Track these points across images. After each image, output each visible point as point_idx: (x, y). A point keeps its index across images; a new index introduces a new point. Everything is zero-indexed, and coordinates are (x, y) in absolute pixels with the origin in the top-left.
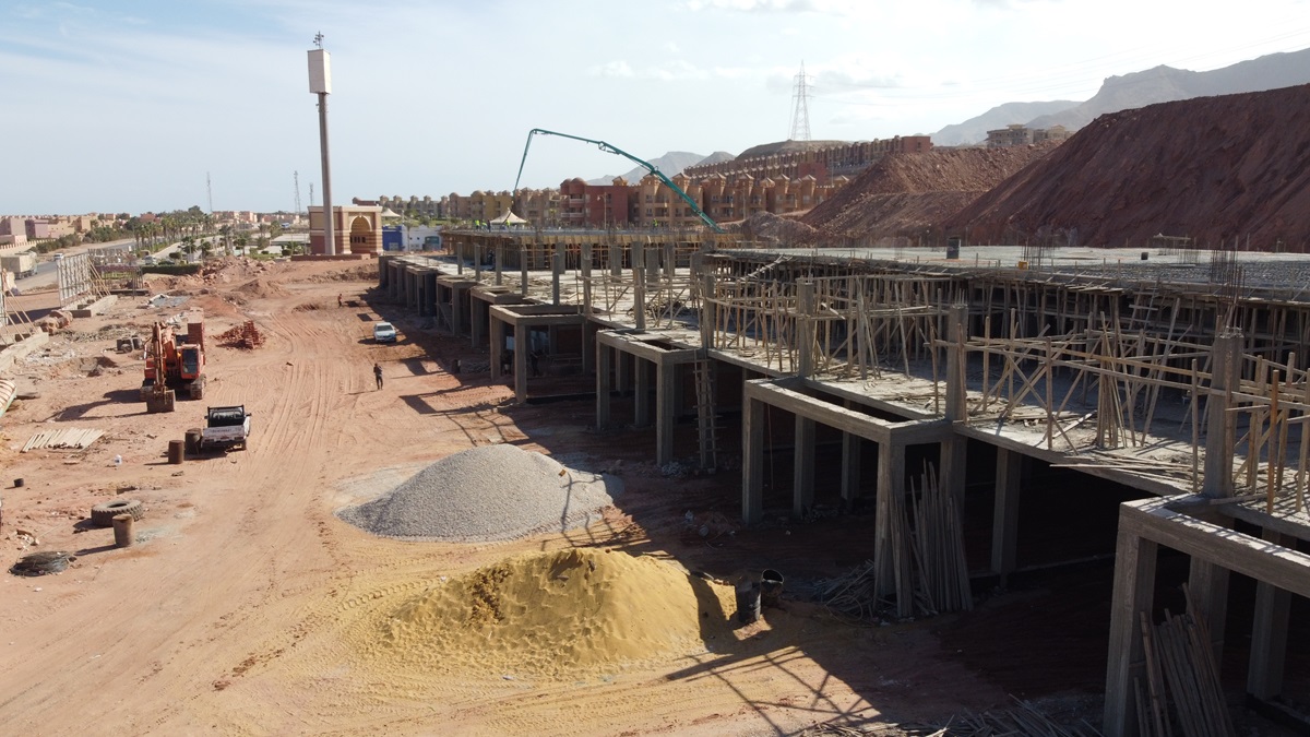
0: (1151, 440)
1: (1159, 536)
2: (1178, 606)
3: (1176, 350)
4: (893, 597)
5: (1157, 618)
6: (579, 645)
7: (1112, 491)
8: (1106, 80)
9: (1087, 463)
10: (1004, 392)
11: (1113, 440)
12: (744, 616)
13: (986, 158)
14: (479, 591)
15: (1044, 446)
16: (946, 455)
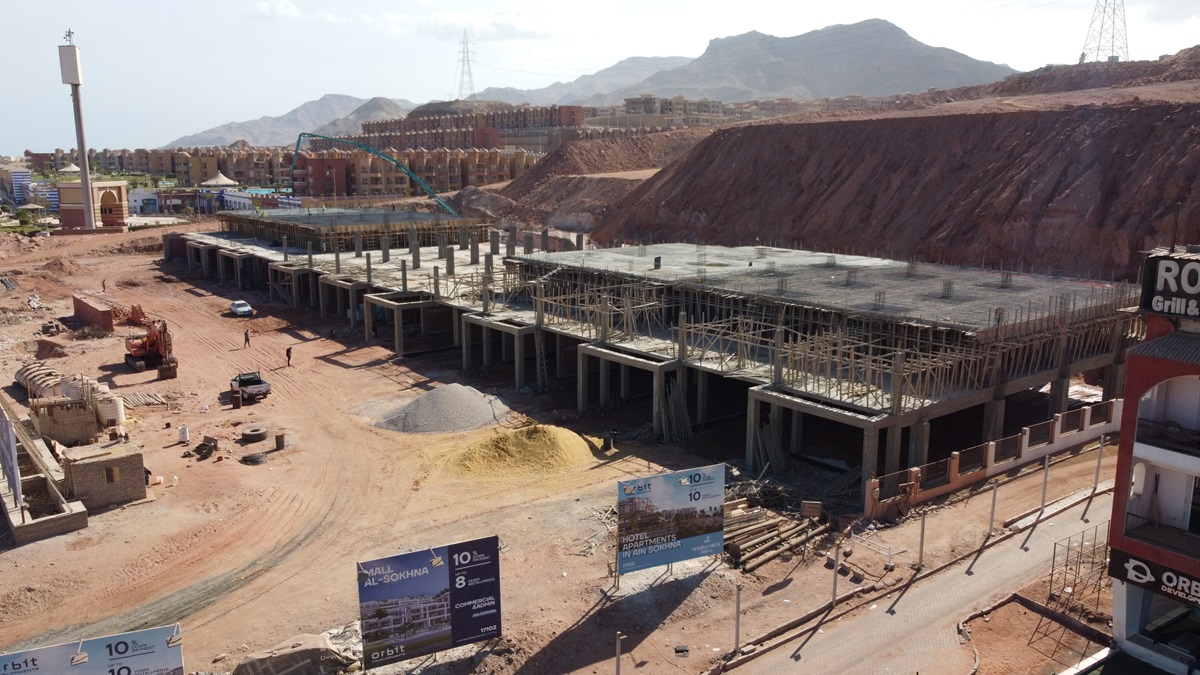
0: (757, 364)
1: (761, 398)
2: (768, 422)
3: (766, 328)
4: (662, 435)
5: (761, 426)
6: (551, 461)
7: (744, 385)
8: (711, 42)
9: (736, 375)
10: (700, 346)
11: (744, 365)
12: (606, 447)
13: (636, 145)
14: (497, 447)
15: (719, 369)
16: (679, 375)
